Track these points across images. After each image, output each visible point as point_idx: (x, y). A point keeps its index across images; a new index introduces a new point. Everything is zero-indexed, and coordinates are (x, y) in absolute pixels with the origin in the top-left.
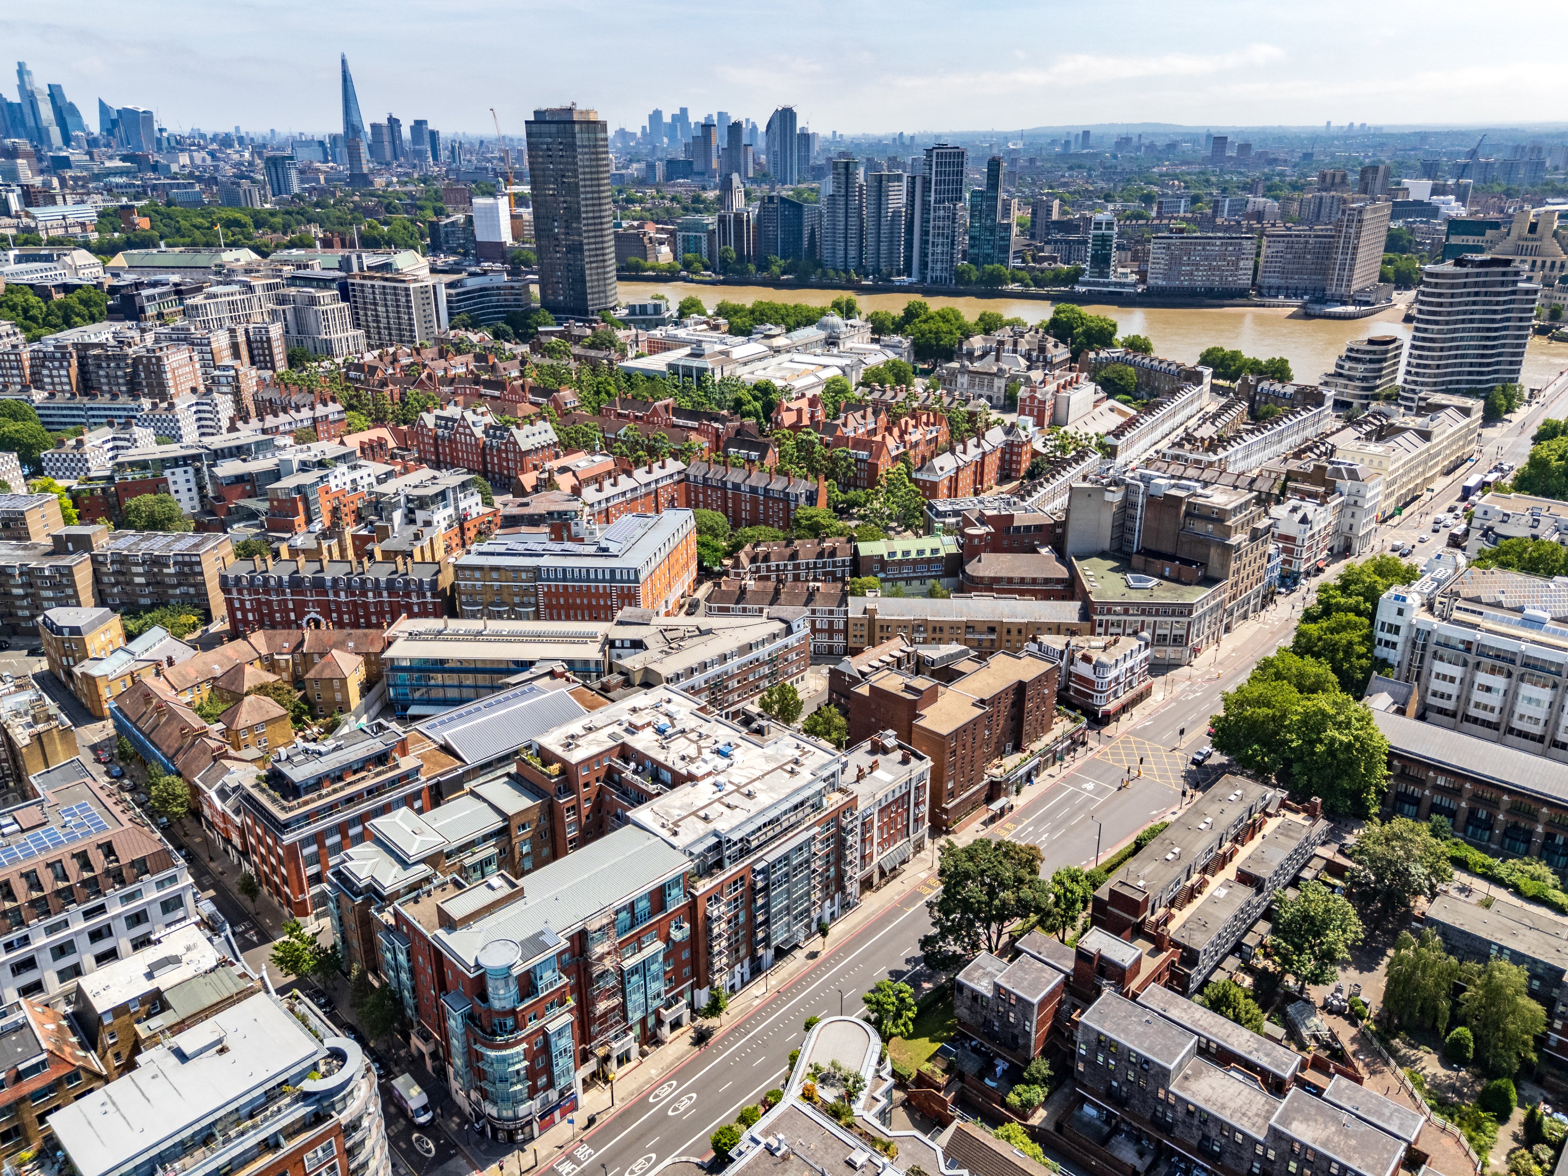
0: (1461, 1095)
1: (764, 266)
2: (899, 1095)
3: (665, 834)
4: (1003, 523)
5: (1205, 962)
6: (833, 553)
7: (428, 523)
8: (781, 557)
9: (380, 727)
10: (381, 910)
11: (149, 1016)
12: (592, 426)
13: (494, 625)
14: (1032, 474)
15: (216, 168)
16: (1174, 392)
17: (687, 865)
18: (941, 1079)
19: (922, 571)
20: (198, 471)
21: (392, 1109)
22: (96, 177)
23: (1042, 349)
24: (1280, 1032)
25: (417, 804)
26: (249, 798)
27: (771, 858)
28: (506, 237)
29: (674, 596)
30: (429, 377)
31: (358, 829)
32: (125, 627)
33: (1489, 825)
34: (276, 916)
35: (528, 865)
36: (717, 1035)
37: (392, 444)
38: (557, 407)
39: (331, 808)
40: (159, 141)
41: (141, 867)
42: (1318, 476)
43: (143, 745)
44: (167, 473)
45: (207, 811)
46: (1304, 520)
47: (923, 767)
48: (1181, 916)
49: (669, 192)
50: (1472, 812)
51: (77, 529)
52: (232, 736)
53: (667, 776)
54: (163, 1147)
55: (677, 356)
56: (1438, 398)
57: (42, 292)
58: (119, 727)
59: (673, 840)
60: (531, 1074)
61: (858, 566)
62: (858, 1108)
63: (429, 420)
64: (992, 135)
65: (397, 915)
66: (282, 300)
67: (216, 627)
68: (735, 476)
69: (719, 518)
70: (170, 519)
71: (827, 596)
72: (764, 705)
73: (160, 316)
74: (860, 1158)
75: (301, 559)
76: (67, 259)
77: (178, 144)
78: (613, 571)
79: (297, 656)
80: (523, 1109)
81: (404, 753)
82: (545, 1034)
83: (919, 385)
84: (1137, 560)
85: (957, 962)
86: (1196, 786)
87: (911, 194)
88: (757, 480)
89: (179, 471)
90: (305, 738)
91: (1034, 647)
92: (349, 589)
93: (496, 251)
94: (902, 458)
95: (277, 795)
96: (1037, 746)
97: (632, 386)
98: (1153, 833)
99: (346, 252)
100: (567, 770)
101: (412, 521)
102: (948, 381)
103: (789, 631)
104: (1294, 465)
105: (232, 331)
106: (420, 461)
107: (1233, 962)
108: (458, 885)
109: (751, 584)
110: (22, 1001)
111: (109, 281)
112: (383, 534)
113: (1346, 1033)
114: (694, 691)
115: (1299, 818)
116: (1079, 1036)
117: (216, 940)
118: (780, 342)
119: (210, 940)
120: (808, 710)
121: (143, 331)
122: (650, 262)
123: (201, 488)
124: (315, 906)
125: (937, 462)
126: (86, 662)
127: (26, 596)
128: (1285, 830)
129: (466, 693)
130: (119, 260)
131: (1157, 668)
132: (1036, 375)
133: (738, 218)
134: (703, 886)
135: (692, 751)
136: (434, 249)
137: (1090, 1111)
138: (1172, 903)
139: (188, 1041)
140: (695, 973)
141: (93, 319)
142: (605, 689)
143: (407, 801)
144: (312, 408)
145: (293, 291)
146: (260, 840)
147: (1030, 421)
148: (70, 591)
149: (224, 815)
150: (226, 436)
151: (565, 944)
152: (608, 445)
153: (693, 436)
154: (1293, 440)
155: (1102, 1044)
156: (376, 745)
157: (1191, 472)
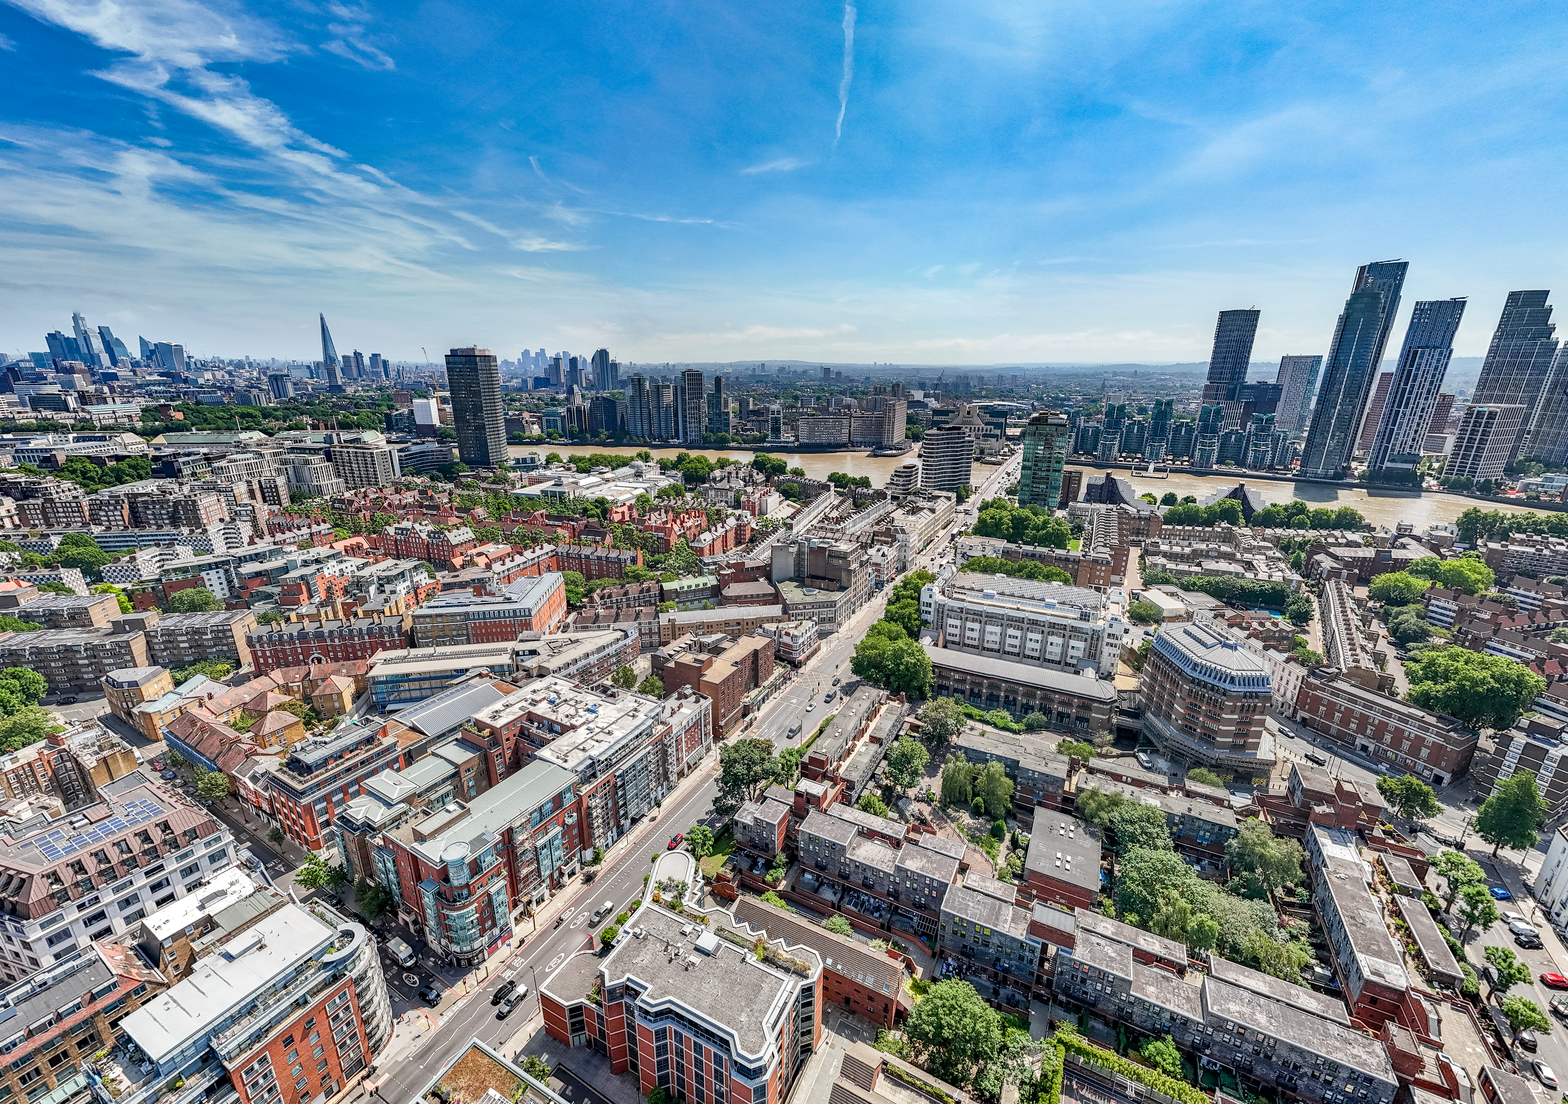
0: (980, 831)
1: (595, 434)
2: (707, 889)
3: (560, 762)
4: (739, 567)
5: (858, 787)
6: (649, 590)
7: (393, 592)
8: (618, 595)
9: (367, 720)
10: (373, 837)
11: (202, 935)
12: (498, 528)
13: (440, 650)
14: (752, 540)
15: (233, 382)
16: (817, 495)
17: (576, 779)
18: (730, 875)
19: (699, 595)
20: (226, 571)
21: (388, 962)
22: (140, 386)
23: (751, 476)
24: (896, 816)
25: (396, 766)
26: (275, 779)
27: (624, 768)
28: (436, 422)
29: (554, 622)
30: (390, 505)
31: (356, 787)
32: (173, 677)
33: (979, 695)
34: (297, 851)
35: (473, 793)
36: (600, 875)
37: (366, 546)
38: (474, 518)
39: (335, 777)
40: (188, 364)
41: (193, 834)
42: (888, 533)
43: (190, 754)
44: (203, 574)
45: (243, 792)
46: (883, 555)
47: (707, 703)
48: (845, 765)
49: (536, 395)
50: (972, 690)
51: (132, 616)
52: (260, 740)
53: (558, 728)
54: (215, 1023)
55: (547, 486)
56: (937, 493)
57: (98, 461)
58: (171, 745)
59: (565, 765)
60: (481, 921)
61: (663, 595)
62: (684, 902)
63: (391, 530)
64: (716, 364)
65: (384, 838)
66: (285, 462)
67: (244, 670)
68: (587, 551)
69: (578, 575)
70: (207, 604)
71: (647, 614)
72: (614, 680)
73: (194, 474)
74: (688, 929)
75: (306, 622)
76: (118, 439)
77: (204, 366)
78: (514, 611)
79: (306, 683)
80: (476, 944)
81: (385, 734)
82: (489, 895)
83: (689, 496)
84: (808, 581)
85: (733, 809)
86: (846, 694)
87: (675, 395)
88: (601, 552)
89: (213, 573)
90: (314, 735)
91: (760, 631)
92: (341, 636)
93: (428, 430)
94: (683, 535)
95: (295, 774)
96: (766, 683)
97: (520, 504)
98: (828, 722)
99: (329, 432)
100: (494, 732)
101: (383, 592)
102: (704, 494)
103: (626, 636)
104: (876, 528)
105: (249, 483)
106: (386, 555)
107: (871, 784)
108: (426, 813)
109: (601, 611)
110: (94, 944)
111: (152, 453)
112: (364, 601)
113: (926, 810)
114: (570, 676)
115: (896, 704)
116: (800, 838)
117: (253, 875)
118: (609, 475)
119: (248, 876)
120: (640, 680)
121: (181, 484)
122: (527, 434)
123: (230, 582)
124: (326, 842)
125: (702, 537)
126: (143, 704)
127: (91, 664)
128: (890, 711)
129: (424, 693)
130: (160, 439)
131: (822, 635)
132: (749, 489)
133: (578, 409)
134: (585, 789)
135: (572, 711)
136: (389, 429)
137: (808, 876)
138: (840, 759)
139: (233, 947)
140: (582, 841)
141: (141, 478)
142: (515, 681)
143: (389, 765)
144: (309, 527)
145: (292, 456)
146: (283, 805)
147: (748, 513)
148: (128, 658)
149: (256, 793)
150: (247, 547)
151: (498, 838)
152: (507, 539)
153: (559, 530)
154: (875, 516)
155: (812, 839)
156: (366, 732)
157: (829, 535)
